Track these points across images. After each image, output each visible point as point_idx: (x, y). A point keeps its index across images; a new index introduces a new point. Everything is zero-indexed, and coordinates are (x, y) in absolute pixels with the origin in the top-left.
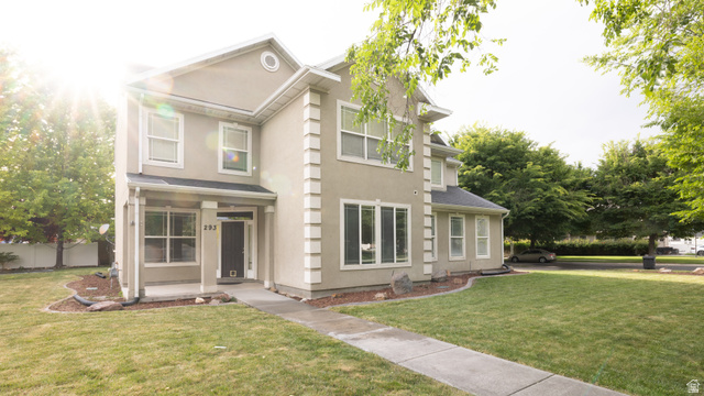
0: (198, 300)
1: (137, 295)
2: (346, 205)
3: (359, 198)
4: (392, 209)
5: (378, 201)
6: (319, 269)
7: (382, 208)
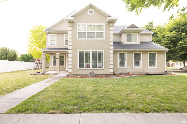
0: (50, 74)
1: (43, 72)
2: (80, 52)
3: (84, 49)
4: (96, 52)
5: (91, 50)
6: (71, 69)
7: (92, 52)
